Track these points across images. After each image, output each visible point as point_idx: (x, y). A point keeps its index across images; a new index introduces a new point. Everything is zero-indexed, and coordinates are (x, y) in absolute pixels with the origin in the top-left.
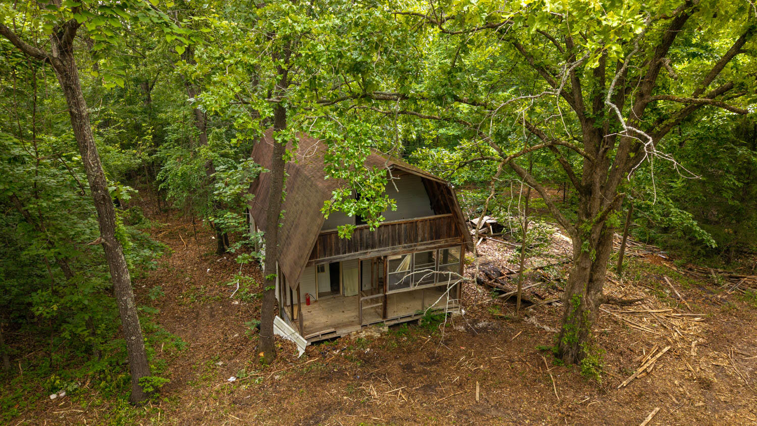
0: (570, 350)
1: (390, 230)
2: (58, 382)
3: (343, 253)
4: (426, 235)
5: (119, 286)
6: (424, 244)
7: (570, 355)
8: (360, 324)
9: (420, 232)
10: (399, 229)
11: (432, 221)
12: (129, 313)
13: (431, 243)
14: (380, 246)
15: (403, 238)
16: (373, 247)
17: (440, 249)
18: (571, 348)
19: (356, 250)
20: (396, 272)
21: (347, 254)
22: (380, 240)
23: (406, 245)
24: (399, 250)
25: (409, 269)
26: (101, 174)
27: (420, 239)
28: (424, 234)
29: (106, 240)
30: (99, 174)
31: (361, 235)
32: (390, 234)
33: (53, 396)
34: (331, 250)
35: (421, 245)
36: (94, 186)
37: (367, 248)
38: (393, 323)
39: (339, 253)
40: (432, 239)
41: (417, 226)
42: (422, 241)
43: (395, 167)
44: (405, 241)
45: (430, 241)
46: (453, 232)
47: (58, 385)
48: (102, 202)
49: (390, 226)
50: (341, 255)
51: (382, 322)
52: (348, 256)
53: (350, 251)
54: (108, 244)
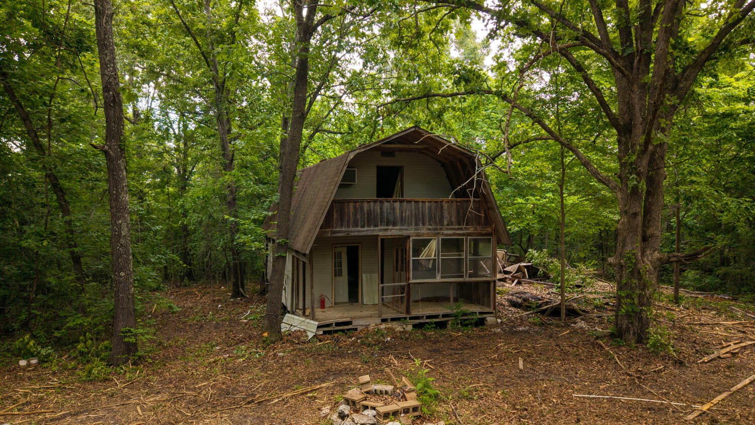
0: (630, 325)
1: (413, 207)
2: (31, 343)
3: (362, 227)
4: (453, 219)
5: (116, 206)
6: (451, 229)
7: (632, 332)
8: (380, 316)
9: (446, 214)
10: (422, 207)
11: (458, 204)
12: (122, 241)
13: (458, 229)
14: (402, 225)
15: (427, 218)
16: (394, 224)
17: (469, 238)
18: (632, 323)
19: (376, 226)
20: (420, 258)
21: (366, 228)
22: (402, 217)
23: (431, 227)
24: (422, 231)
25: (435, 256)
26: (115, 75)
27: (446, 223)
28: (451, 217)
29: (110, 148)
30: (113, 74)
31: (381, 208)
32: (414, 211)
33: (23, 363)
34: (348, 222)
35: (448, 229)
36: (107, 86)
37: (388, 224)
38: (417, 321)
39: (357, 226)
40: (459, 224)
41: (442, 207)
42: (448, 225)
43: (417, 129)
44: (429, 222)
45: (457, 227)
46: (483, 220)
47: (31, 347)
48: (112, 104)
49: (413, 203)
50: (359, 229)
51: (405, 318)
52: (368, 230)
53: (369, 226)
54: (111, 153)
